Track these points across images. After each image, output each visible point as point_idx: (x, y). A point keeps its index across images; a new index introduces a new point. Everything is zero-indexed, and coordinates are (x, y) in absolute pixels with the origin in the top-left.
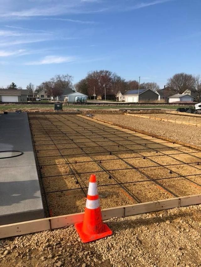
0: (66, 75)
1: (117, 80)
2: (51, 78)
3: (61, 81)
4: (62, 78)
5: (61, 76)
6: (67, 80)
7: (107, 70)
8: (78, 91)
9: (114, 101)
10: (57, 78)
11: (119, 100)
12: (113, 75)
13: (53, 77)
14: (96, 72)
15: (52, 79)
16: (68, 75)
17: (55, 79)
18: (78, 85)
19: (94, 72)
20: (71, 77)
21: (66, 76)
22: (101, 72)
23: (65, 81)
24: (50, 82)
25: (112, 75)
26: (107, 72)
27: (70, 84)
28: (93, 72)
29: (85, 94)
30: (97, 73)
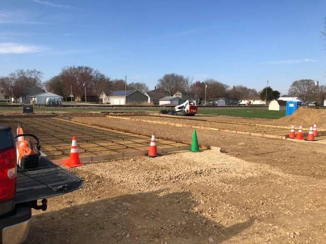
0: (33, 70)
1: (100, 78)
2: (10, 73)
3: (25, 78)
4: (26, 74)
5: (25, 71)
6: (33, 77)
7: (87, 66)
8: (49, 91)
9: (97, 103)
10: (19, 74)
11: (103, 102)
12: (95, 72)
13: (14, 72)
14: (72, 67)
15: (11, 75)
16: (35, 70)
17: (16, 74)
18: (48, 83)
19: (71, 68)
20: (40, 72)
21: (32, 72)
22: (80, 68)
23: (30, 78)
24: (7, 79)
25: (93, 72)
26: (87, 68)
27: (39, 82)
28: (69, 68)
29: (58, 95)
30: (75, 69)
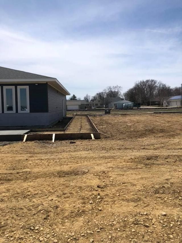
0: (116, 86)
3: (111, 91)
4: (113, 89)
5: (112, 87)
6: (116, 90)
7: (153, 79)
8: (126, 100)
10: (108, 89)
12: (159, 83)
13: (105, 88)
15: (104, 90)
16: (117, 86)
18: (126, 94)
19: (141, 82)
20: (120, 87)
21: (116, 87)
22: (147, 81)
23: (115, 92)
24: (102, 93)
25: (157, 83)
26: (152, 81)
27: (119, 93)
28: (140, 82)
29: (131, 102)
30: (143, 82)
